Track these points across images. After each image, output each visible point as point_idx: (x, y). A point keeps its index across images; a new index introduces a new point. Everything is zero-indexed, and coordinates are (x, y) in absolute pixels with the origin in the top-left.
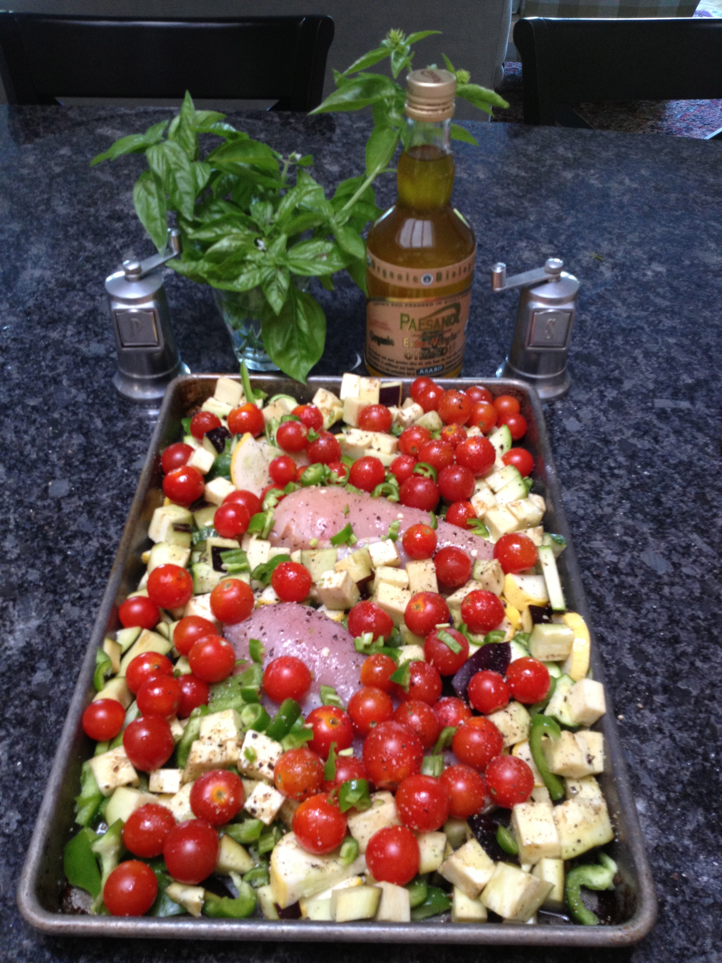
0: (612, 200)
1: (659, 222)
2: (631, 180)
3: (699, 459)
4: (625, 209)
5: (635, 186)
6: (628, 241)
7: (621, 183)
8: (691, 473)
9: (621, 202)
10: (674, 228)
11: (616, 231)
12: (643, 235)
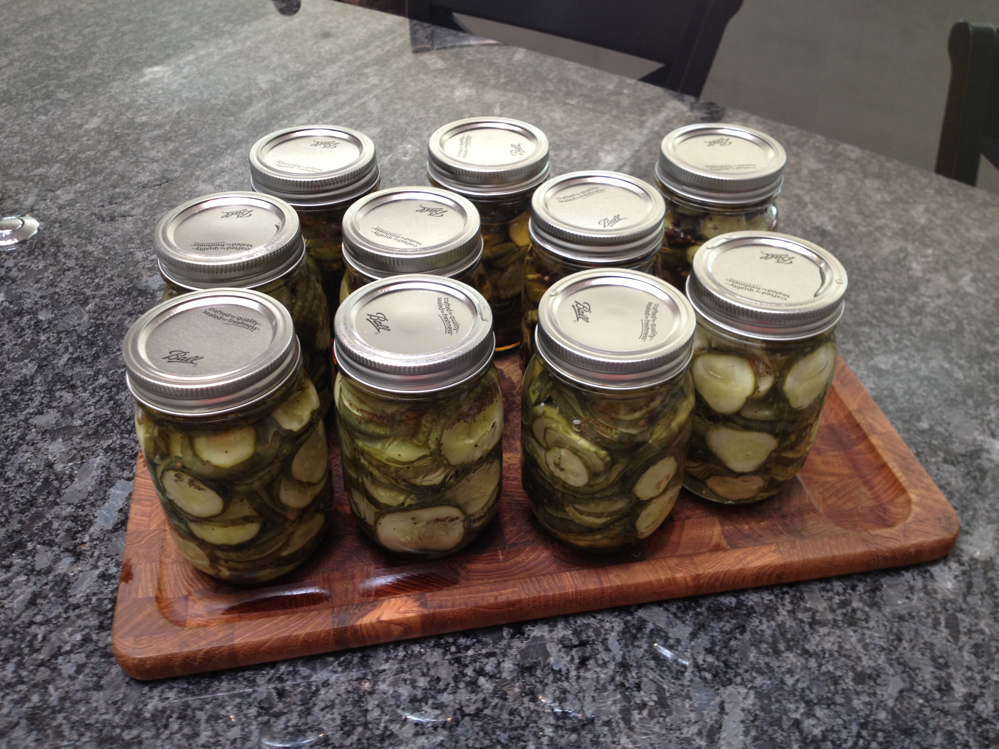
0: (913, 299)
1: (947, 352)
2: (974, 280)
3: (608, 723)
4: (917, 319)
5: (971, 289)
6: (872, 363)
7: (954, 280)
8: (574, 737)
9: (924, 305)
10: (961, 367)
11: (872, 344)
12: (902, 363)
